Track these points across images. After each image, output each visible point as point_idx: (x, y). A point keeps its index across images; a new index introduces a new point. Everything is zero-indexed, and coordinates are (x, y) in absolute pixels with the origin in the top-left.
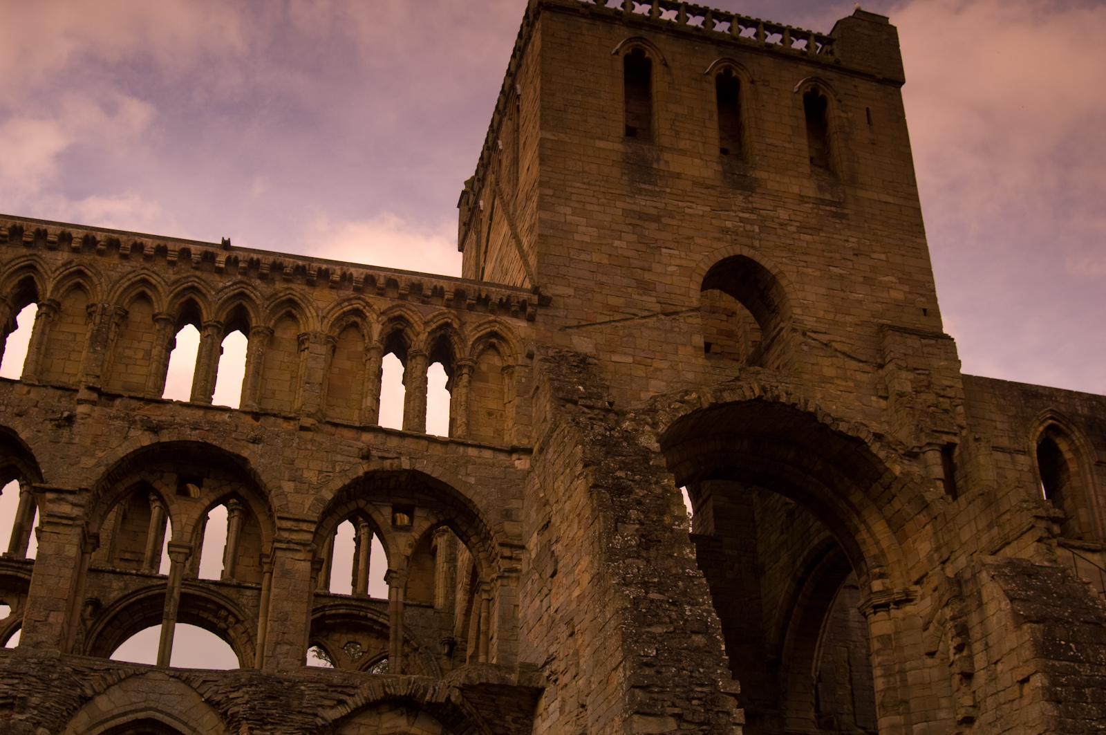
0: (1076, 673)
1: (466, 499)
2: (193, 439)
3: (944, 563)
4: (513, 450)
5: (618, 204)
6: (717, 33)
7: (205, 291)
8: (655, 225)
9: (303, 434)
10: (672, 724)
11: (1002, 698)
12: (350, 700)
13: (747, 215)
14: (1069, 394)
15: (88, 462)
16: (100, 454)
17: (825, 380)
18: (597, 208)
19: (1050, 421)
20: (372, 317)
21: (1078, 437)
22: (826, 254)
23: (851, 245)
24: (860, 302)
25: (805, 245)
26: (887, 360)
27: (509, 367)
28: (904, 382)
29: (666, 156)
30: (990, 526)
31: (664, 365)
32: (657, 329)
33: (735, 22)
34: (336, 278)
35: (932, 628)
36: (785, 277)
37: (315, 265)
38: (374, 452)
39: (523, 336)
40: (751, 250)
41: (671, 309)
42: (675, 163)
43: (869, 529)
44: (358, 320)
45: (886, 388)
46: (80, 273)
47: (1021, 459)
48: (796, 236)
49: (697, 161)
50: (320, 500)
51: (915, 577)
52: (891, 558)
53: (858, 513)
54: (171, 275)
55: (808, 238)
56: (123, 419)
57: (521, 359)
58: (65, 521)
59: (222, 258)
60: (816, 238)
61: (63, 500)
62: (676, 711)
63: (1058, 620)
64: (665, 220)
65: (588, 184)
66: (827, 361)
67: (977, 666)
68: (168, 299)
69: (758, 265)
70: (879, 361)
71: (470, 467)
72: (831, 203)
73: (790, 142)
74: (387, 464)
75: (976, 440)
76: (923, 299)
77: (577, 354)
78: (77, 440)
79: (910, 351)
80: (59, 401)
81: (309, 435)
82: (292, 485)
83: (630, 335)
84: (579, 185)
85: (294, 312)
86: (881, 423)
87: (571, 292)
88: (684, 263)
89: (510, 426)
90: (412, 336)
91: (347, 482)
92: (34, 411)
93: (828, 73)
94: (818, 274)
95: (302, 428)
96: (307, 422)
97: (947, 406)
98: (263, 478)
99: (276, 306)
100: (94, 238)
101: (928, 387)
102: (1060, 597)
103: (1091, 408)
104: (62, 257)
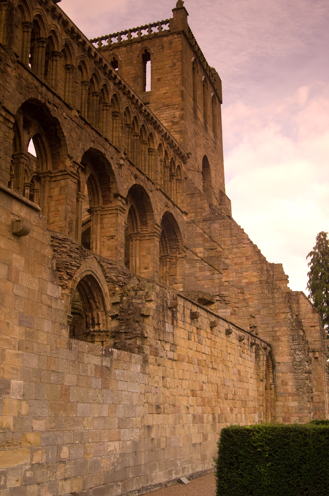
2: (142, 185)
4: (184, 213)
5: (193, 125)
7: (138, 120)
9: (157, 191)
13: (206, 141)
16: (127, 184)
22: (214, 161)
24: (218, 181)
27: (180, 179)
34: (161, 130)
36: (211, 166)
38: (167, 204)
39: (183, 169)
40: (207, 155)
41: (199, 170)
46: (115, 95)
49: (201, 115)
50: (160, 219)
54: (132, 108)
55: (212, 154)
56: (130, 170)
57: (183, 178)
58: (123, 211)
61: (121, 200)
64: (198, 136)
65: (189, 114)
69: (208, 160)
71: (179, 216)
72: (215, 143)
74: (168, 210)
78: (123, 176)
80: (117, 155)
82: (156, 211)
83: (195, 177)
88: (200, 154)
91: (163, 214)
96: (159, 187)
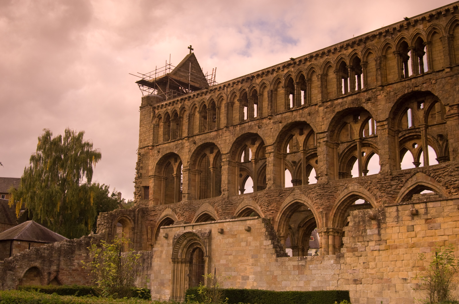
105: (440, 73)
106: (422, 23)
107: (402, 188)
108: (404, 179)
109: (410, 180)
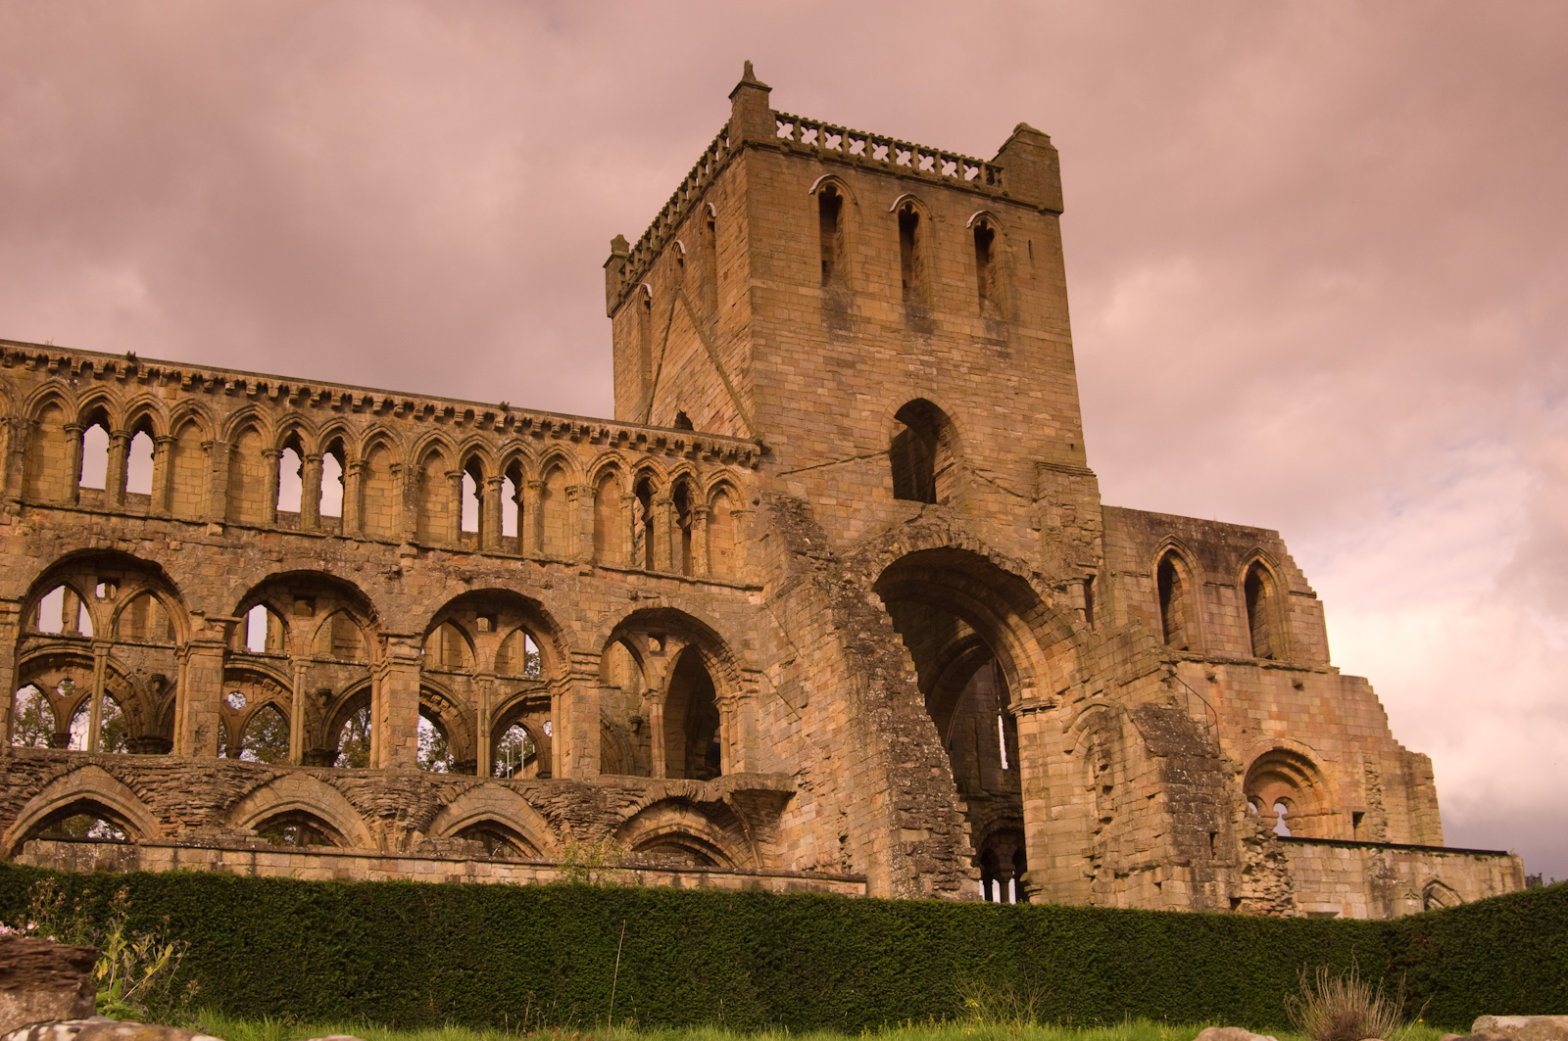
0: (1186, 792)
1: (712, 630)
2: (498, 586)
3: (1084, 682)
4: (748, 588)
5: (820, 351)
6: (899, 167)
7: (488, 449)
8: (850, 372)
9: (583, 578)
10: (926, 835)
11: (1134, 806)
12: (639, 800)
13: (926, 358)
14: (1188, 521)
15: (418, 610)
16: (426, 602)
17: (990, 515)
18: (802, 356)
19: (1170, 547)
20: (625, 468)
21: (1191, 559)
22: (992, 394)
23: (1011, 384)
24: (1019, 439)
25: (974, 385)
26: (1042, 495)
27: (738, 512)
28: (1054, 519)
29: (859, 301)
30: (1125, 662)
31: (861, 505)
32: (855, 472)
33: (915, 152)
34: (596, 435)
35: (1070, 731)
36: (957, 418)
37: (579, 423)
38: (639, 593)
39: (748, 483)
40: (931, 394)
41: (867, 452)
42: (866, 308)
43: (1022, 645)
44: (613, 471)
45: (1039, 522)
46: (382, 434)
47: (1145, 581)
48: (967, 377)
49: (884, 304)
50: (602, 636)
51: (1059, 689)
52: (1039, 671)
53: (1014, 633)
54: (458, 434)
55: (976, 378)
56: (440, 570)
57: (748, 505)
58: (407, 662)
59: (501, 417)
60: (984, 378)
61: (403, 643)
62: (929, 826)
63: (1176, 754)
64: (859, 366)
65: (794, 332)
66: (991, 497)
67: (1116, 781)
68: (459, 457)
69: (936, 406)
70: (1034, 496)
71: (715, 603)
72: (997, 343)
73: (963, 281)
74: (650, 603)
75: (1113, 575)
76: (1071, 435)
77: (794, 500)
78: (406, 591)
79: (1060, 489)
80: (384, 555)
81: (587, 579)
82: (579, 624)
83: (834, 479)
84: (786, 333)
85: (561, 465)
86: (1034, 553)
87: (784, 439)
88: (875, 408)
89: (741, 564)
90: (657, 483)
91: (621, 620)
92: (368, 566)
93: (996, 205)
94: (985, 414)
95: (582, 574)
96: (587, 568)
97: (1088, 539)
98: (556, 619)
99: (548, 461)
100: (392, 401)
101: (1073, 521)
102: (1178, 736)
103: (1204, 533)
104: (365, 419)
105: (191, 529)
106: (166, 385)
107: (34, 799)
108: (45, 776)
109: (61, 779)
